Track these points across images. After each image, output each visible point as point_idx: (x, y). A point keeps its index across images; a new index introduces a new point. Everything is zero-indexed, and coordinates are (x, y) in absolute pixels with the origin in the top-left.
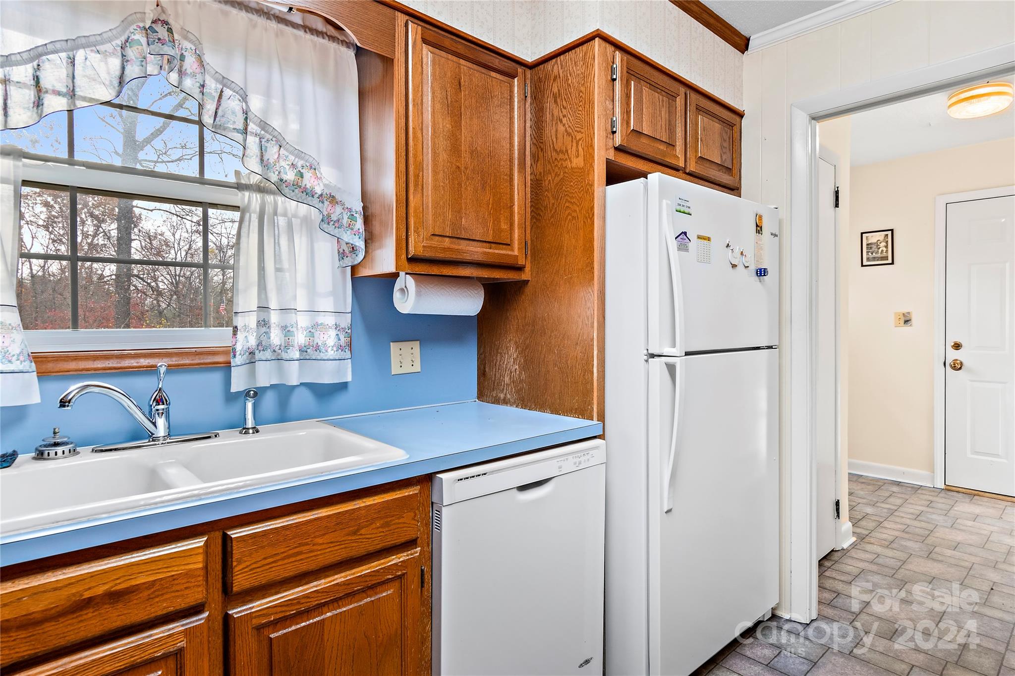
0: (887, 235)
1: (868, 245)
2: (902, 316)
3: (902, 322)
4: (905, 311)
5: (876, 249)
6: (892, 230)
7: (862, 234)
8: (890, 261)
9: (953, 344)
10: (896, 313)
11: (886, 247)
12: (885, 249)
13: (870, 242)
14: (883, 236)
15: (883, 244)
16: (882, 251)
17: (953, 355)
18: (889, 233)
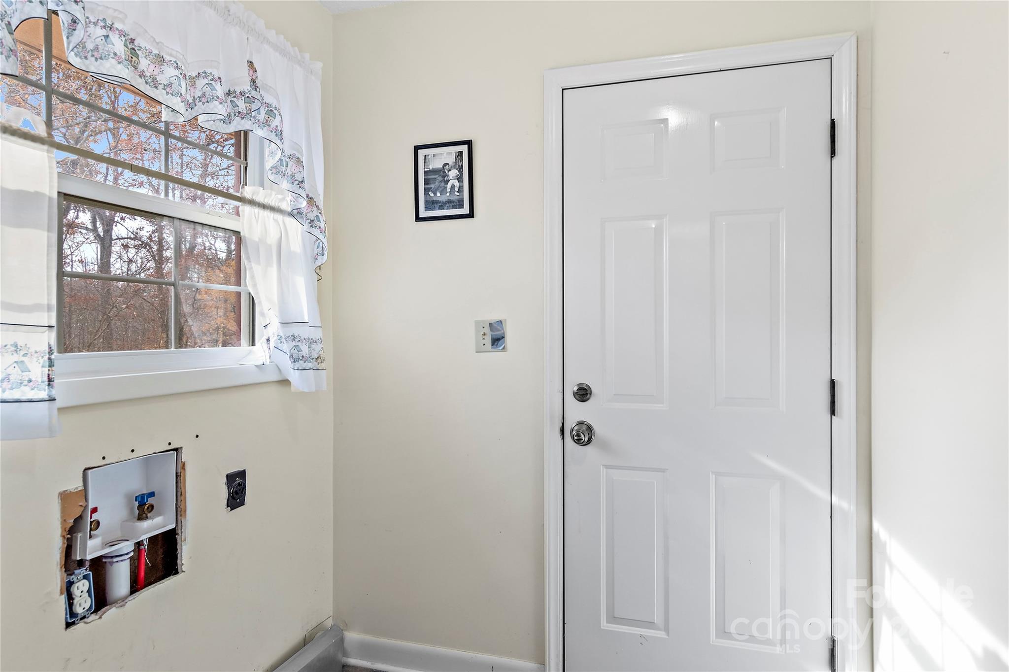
0: (460, 154)
1: (425, 172)
2: (487, 330)
3: (488, 341)
4: (494, 317)
5: (443, 184)
6: (469, 143)
7: (417, 148)
8: (466, 210)
9: (576, 389)
10: (477, 323)
11: (460, 179)
12: (457, 184)
13: (431, 167)
14: (454, 156)
15: (454, 173)
16: (453, 187)
17: (577, 412)
18: (464, 148)
